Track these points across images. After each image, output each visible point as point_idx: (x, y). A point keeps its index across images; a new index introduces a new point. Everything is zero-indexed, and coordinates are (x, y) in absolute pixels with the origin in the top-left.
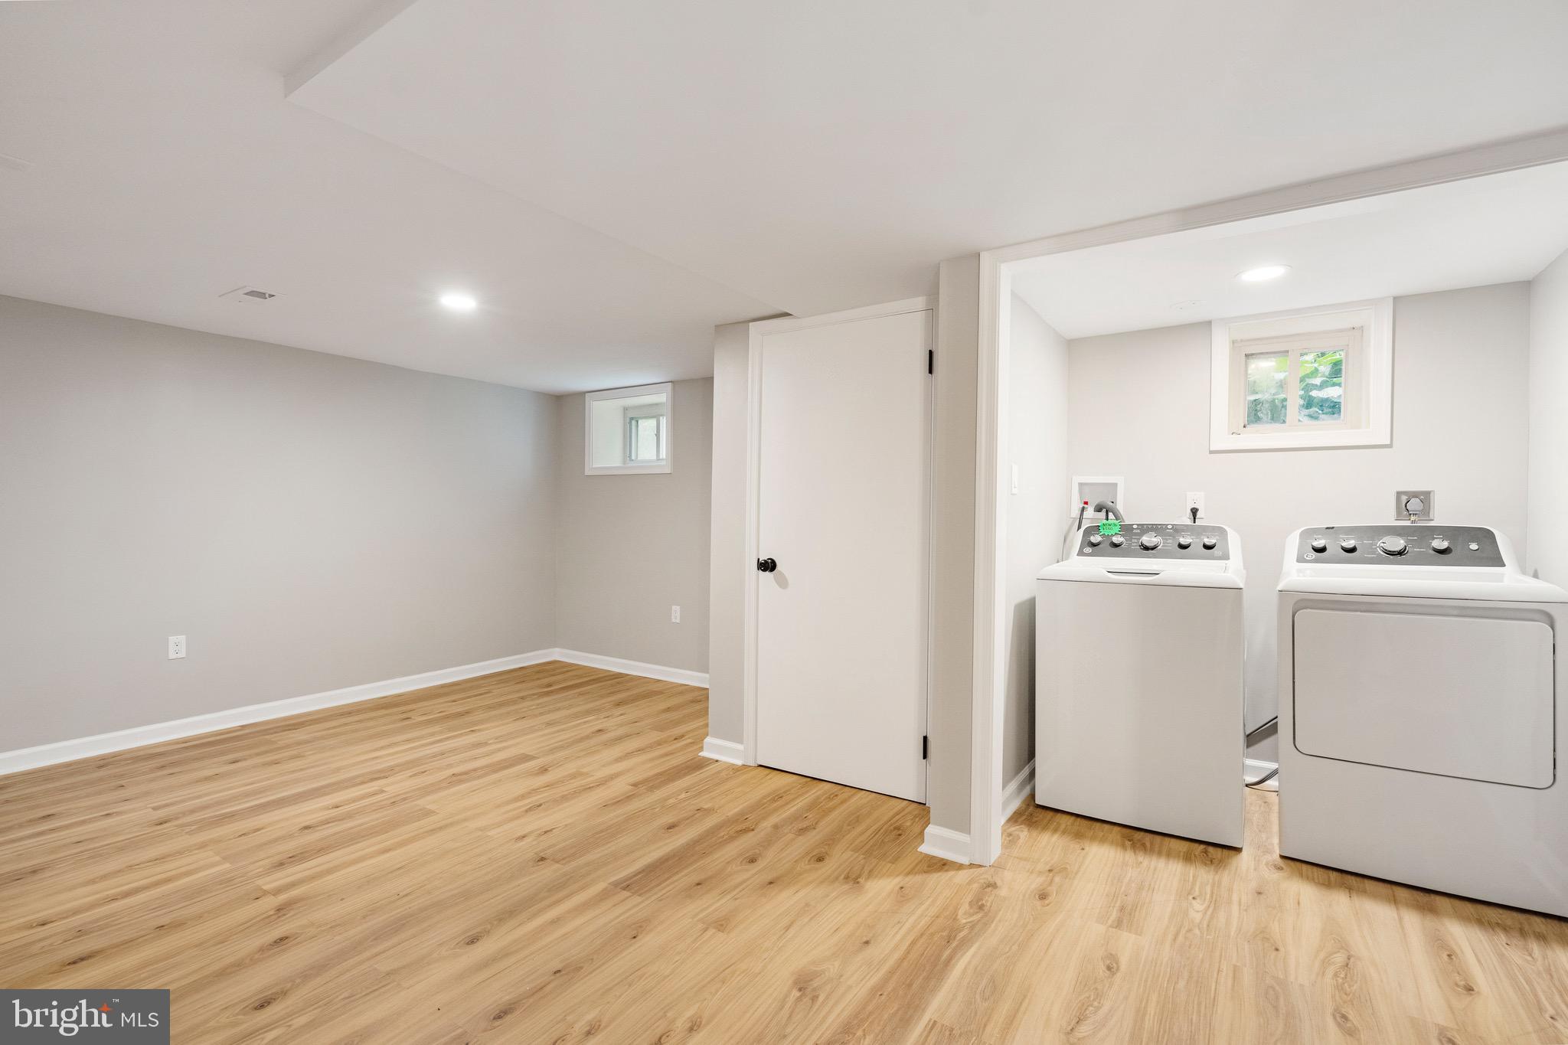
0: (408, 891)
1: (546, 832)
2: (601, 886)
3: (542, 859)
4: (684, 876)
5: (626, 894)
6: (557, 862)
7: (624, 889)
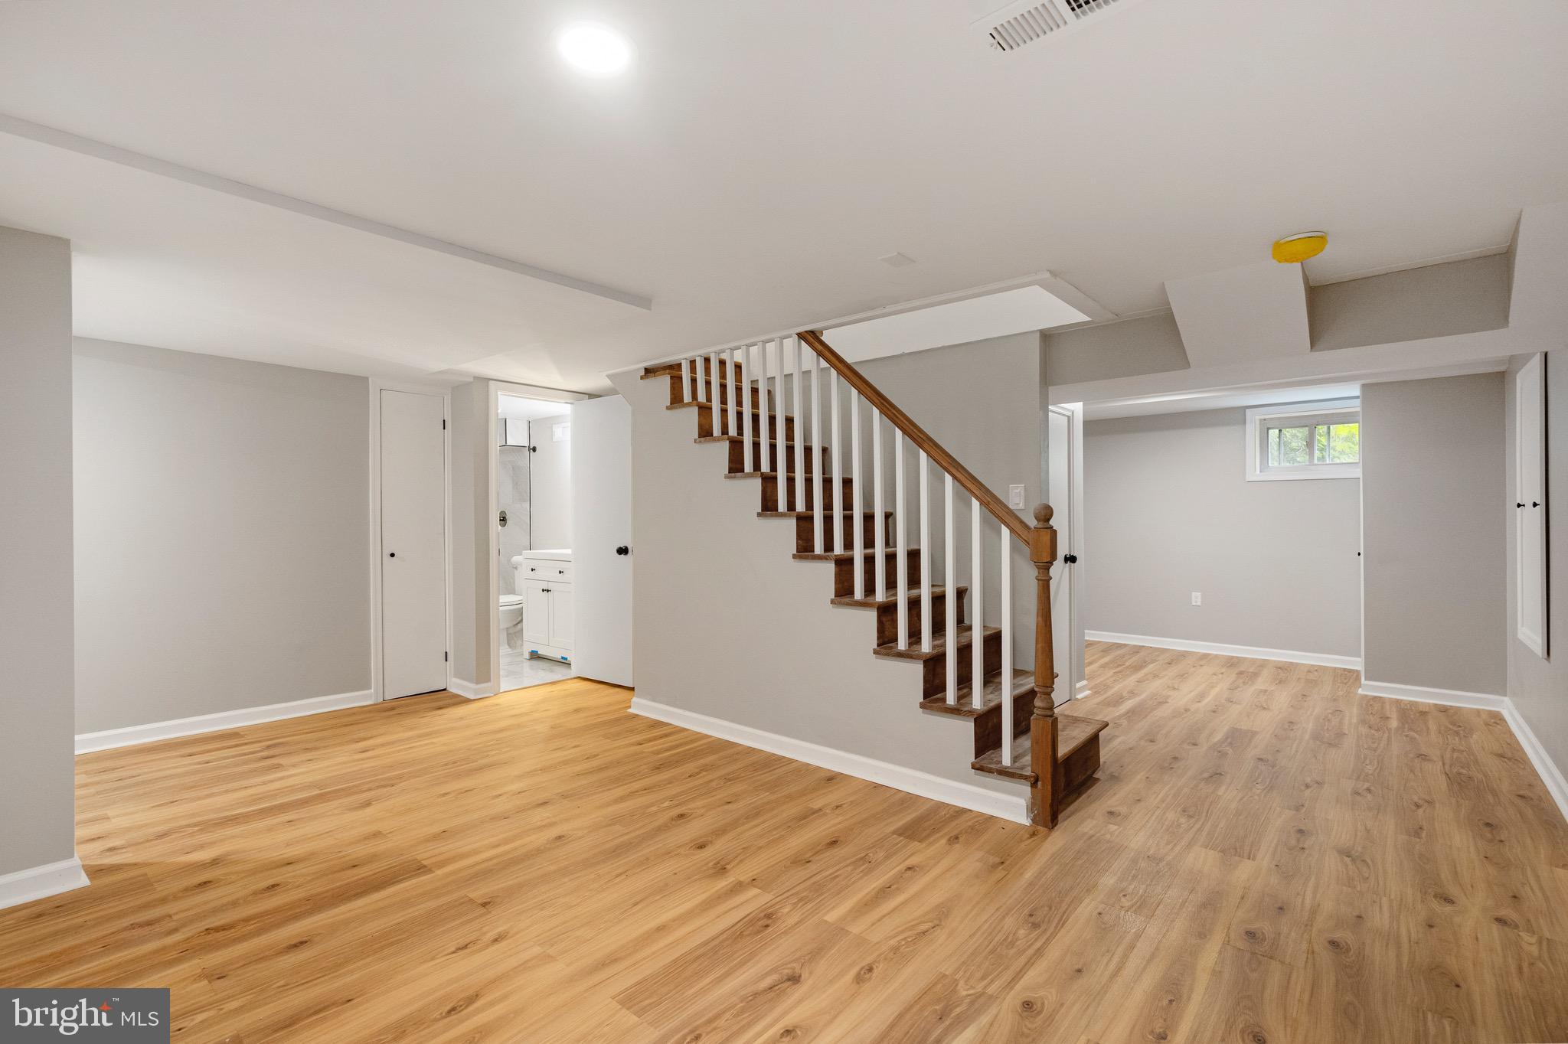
0: (618, 880)
1: (465, 947)
2: (439, 872)
3: (484, 905)
4: (361, 874)
5: (425, 863)
6: (471, 900)
7: (425, 866)
